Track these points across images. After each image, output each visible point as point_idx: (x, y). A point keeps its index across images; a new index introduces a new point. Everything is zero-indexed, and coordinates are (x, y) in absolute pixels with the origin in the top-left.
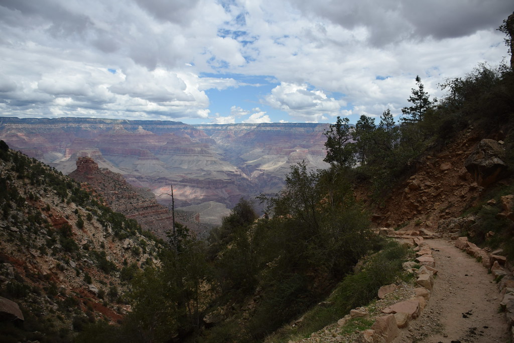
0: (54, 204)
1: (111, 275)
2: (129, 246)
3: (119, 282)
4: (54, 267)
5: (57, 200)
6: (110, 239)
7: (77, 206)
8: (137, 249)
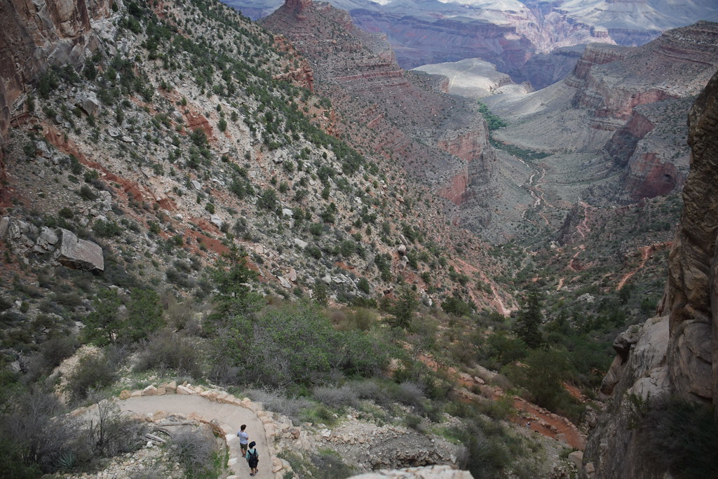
0: (192, 96)
1: (246, 201)
2: (281, 159)
3: (256, 210)
4: (170, 191)
5: (195, 91)
6: (258, 147)
7: (220, 100)
8: (291, 165)
